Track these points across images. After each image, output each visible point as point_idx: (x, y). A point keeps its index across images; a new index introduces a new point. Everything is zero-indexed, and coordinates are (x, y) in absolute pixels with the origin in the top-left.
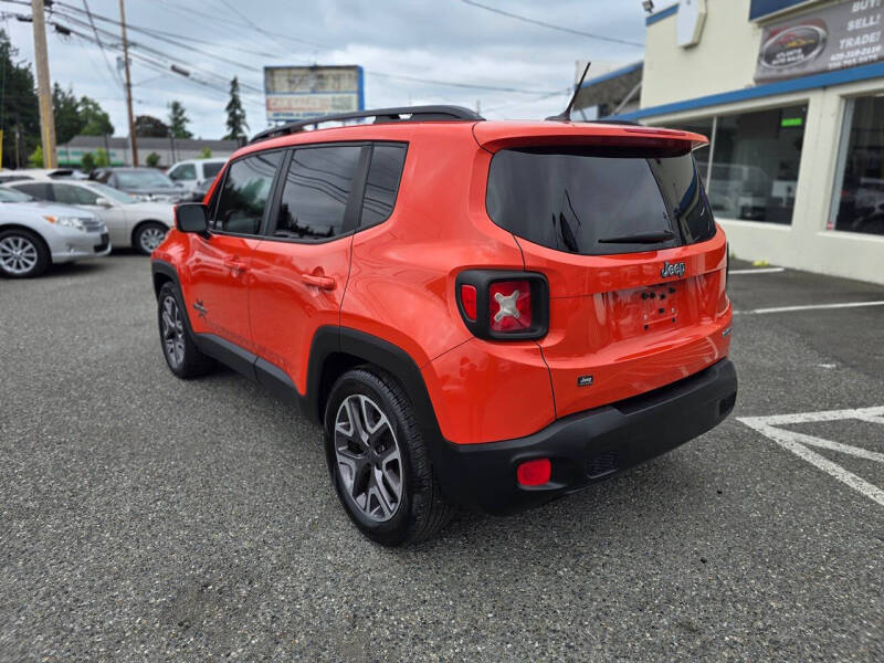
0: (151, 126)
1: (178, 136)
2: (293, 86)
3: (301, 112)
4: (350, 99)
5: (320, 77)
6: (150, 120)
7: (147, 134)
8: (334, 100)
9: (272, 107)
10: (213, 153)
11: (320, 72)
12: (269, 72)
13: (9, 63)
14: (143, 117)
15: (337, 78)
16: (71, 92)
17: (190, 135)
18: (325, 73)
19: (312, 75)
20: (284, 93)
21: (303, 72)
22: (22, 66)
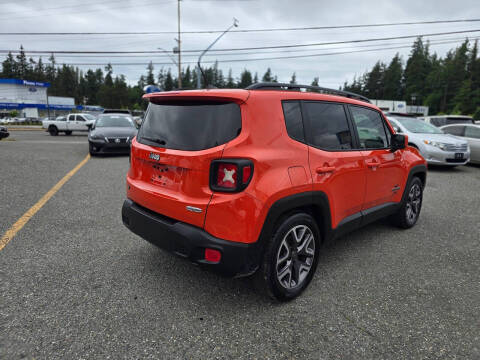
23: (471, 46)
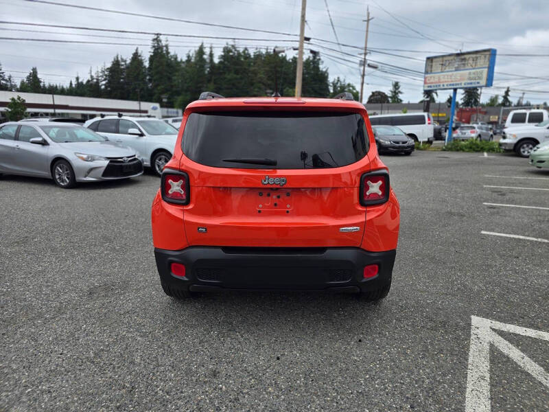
0: (379, 97)
1: (394, 102)
2: (444, 67)
3: (445, 84)
4: (481, 73)
5: (464, 59)
6: (379, 93)
7: (377, 101)
8: (470, 73)
9: (428, 82)
10: (408, 111)
11: (463, 57)
12: (430, 61)
13: (318, 68)
14: (376, 92)
15: (475, 60)
16: (344, 80)
17: (401, 101)
18: (467, 56)
19: (457, 59)
20: (438, 73)
21: (452, 58)
22: (324, 70)
23: (207, 51)
